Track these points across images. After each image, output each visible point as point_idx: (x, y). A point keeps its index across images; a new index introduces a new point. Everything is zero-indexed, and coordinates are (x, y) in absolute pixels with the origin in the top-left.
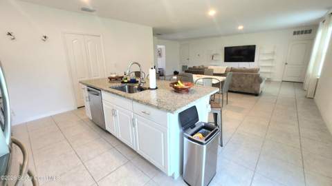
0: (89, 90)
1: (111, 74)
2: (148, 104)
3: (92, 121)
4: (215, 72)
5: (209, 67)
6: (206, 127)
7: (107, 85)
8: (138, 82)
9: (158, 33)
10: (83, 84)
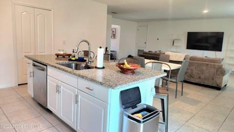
0: (34, 65)
1: (59, 50)
2: (93, 80)
3: (34, 99)
4: (171, 59)
5: (167, 53)
6: (148, 109)
7: (54, 61)
8: (86, 60)
9: (113, 12)
10: (29, 58)
